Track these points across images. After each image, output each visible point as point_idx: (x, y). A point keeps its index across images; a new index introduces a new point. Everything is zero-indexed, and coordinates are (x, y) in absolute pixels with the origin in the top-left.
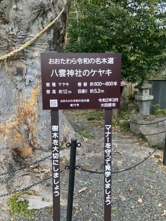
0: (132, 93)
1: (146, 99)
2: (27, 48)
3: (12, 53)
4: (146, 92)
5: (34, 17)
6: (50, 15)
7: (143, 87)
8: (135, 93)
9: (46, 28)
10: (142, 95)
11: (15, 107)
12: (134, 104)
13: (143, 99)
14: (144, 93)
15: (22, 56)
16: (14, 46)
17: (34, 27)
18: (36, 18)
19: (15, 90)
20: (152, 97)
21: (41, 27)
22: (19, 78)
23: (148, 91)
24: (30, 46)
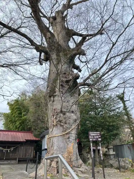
0: (105, 152)
1: (112, 153)
2: (71, 131)
3: (66, 132)
4: (111, 150)
5: (73, 122)
6: (77, 121)
7: (109, 147)
8: (106, 152)
9: (76, 125)
10: (110, 152)
11: (66, 150)
12: (107, 158)
13: (110, 154)
14: (110, 151)
15: (69, 133)
16: (67, 130)
17: (73, 125)
18: (74, 122)
19: (66, 144)
20: (114, 153)
21: (75, 125)
22: (68, 140)
23: (112, 150)
24: (71, 130)
